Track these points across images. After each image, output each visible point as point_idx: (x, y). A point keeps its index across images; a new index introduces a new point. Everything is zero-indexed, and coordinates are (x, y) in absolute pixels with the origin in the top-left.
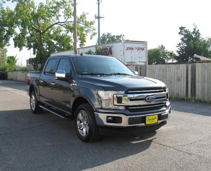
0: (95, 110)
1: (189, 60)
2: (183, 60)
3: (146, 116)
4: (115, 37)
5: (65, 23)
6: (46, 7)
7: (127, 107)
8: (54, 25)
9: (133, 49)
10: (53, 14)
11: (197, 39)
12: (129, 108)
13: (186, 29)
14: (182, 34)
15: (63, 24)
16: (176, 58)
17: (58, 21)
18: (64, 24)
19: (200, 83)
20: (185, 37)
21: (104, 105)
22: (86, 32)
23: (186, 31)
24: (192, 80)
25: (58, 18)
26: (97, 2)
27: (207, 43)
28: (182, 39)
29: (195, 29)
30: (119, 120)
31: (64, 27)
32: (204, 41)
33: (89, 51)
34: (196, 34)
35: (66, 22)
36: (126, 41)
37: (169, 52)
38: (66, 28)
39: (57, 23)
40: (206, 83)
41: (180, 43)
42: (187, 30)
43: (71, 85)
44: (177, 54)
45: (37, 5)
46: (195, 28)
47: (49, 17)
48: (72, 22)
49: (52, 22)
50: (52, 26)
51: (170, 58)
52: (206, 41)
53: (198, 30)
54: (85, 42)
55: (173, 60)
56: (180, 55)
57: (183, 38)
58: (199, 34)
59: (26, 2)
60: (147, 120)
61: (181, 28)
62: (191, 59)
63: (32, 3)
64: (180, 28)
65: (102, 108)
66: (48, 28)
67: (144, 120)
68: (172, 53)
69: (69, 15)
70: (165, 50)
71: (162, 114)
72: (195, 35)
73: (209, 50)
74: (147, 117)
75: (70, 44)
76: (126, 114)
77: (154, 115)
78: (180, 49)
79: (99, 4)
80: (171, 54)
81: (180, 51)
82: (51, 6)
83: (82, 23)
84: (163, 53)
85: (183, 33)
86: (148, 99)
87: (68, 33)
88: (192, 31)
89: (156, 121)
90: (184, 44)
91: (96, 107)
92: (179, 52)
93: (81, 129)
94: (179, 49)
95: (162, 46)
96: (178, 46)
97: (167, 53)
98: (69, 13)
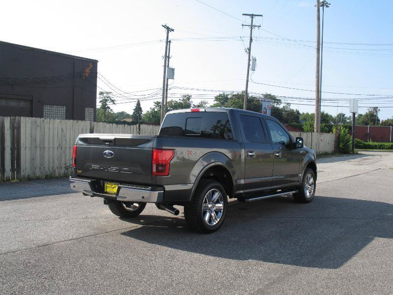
24: (14, 145)
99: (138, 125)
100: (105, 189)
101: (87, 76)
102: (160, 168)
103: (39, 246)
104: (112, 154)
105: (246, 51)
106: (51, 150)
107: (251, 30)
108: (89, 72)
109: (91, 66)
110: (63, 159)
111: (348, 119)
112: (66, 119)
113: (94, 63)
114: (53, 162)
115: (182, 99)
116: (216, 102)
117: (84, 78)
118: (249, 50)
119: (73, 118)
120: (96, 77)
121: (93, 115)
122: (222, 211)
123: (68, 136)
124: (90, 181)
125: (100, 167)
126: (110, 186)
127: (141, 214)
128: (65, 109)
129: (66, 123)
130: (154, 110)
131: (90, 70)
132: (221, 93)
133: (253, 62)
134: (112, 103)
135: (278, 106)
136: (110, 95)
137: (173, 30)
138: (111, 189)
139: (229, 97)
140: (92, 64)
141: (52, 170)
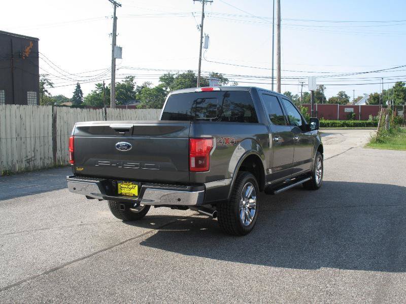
99: (104, 109)
100: (119, 190)
101: (27, 55)
102: (200, 162)
103: (47, 273)
104: (129, 147)
105: (198, 28)
106: (9, 140)
107: (204, 5)
108: (30, 51)
109: (31, 44)
110: (23, 151)
111: (295, 97)
112: (6, 104)
113: (35, 41)
114: (12, 155)
115: (124, 80)
116: (161, 83)
117: (24, 58)
118: (202, 26)
119: (13, 103)
120: (38, 57)
121: (36, 100)
122: (255, 208)
123: (28, 124)
124: (98, 181)
125: (112, 163)
126: (127, 186)
127: (147, 215)
128: (4, 94)
129: (24, 109)
130: (95, 92)
131: (30, 49)
132: (166, 73)
133: (205, 39)
134: (50, 86)
135: (225, 85)
136: (47, 77)
137: (120, 5)
138: (129, 190)
139: (174, 77)
140: (32, 43)
141: (10, 165)
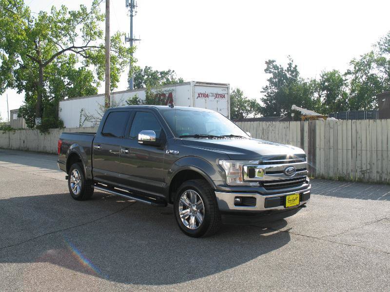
0: (216, 189)
1: (282, 114)
2: (272, 115)
3: (285, 196)
4: (158, 74)
5: (85, 49)
6: (51, 20)
7: (262, 183)
8: (64, 51)
9: (207, 96)
10: (63, 32)
11: (293, 80)
12: (265, 184)
13: (277, 63)
14: (270, 72)
15: (79, 50)
16: (260, 110)
17: (72, 45)
18: (82, 50)
19: (322, 149)
20: (275, 77)
21: (229, 181)
22: (121, 65)
23: (276, 67)
24: (311, 146)
25: (72, 40)
26: (129, 13)
27: (309, 87)
28: (270, 80)
29: (290, 65)
30: (252, 202)
31: (81, 55)
32: (305, 84)
33: (133, 98)
34: (293, 72)
35: (85, 47)
36: (197, 83)
37: (249, 101)
38: (84, 57)
39: (69, 49)
40: (332, 151)
41: (267, 87)
42: (278, 65)
43: (167, 152)
44: (262, 105)
45: (35, 15)
46: (291, 62)
47: (56, 37)
48: (95, 47)
49: (62, 45)
50: (61, 53)
51: (251, 110)
52: (308, 84)
53: (296, 66)
54: (118, 81)
55: (256, 114)
56: (268, 106)
57: (271, 78)
58: (297, 73)
59: (15, 8)
60: (287, 201)
61: (269, 63)
62: (284, 111)
63: (26, 11)
64: (266, 63)
65: (226, 185)
66: (53, 57)
67: (283, 201)
68: (254, 103)
69: (91, 36)
70: (242, 97)
71: (304, 193)
72: (290, 74)
73: (313, 98)
74: (287, 197)
75: (92, 84)
76: (263, 193)
77: (294, 194)
78: (267, 95)
79: (132, 16)
80: (253, 105)
81: (267, 100)
82: (60, 17)
83: (114, 49)
84: (240, 101)
85: (272, 70)
86: (288, 171)
87: (87, 66)
88: (285, 67)
89: (297, 202)
90: (273, 87)
91: (217, 183)
92: (264, 101)
93: (186, 218)
94: (265, 96)
95: (238, 91)
96: (264, 91)
97: (246, 102)
98: (93, 32)
106: (345, 151)
110: (358, 162)
114: (348, 165)
123: (364, 138)
141: (345, 173)
